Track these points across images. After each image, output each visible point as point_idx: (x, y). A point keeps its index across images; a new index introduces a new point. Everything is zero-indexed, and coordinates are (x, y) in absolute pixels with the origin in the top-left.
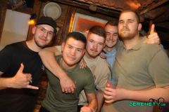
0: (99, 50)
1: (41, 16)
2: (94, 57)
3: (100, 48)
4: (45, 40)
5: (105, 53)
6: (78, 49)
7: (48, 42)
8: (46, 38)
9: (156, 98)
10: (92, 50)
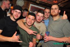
0: (41, 19)
1: (16, 5)
2: (39, 22)
3: (42, 19)
4: (17, 16)
5: (44, 21)
6: (33, 19)
7: (18, 17)
8: (18, 15)
9: (65, 41)
10: (38, 19)
